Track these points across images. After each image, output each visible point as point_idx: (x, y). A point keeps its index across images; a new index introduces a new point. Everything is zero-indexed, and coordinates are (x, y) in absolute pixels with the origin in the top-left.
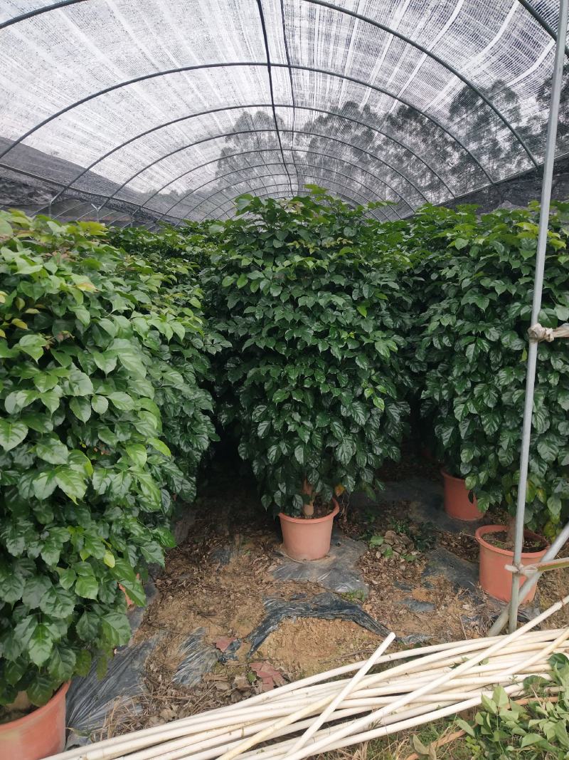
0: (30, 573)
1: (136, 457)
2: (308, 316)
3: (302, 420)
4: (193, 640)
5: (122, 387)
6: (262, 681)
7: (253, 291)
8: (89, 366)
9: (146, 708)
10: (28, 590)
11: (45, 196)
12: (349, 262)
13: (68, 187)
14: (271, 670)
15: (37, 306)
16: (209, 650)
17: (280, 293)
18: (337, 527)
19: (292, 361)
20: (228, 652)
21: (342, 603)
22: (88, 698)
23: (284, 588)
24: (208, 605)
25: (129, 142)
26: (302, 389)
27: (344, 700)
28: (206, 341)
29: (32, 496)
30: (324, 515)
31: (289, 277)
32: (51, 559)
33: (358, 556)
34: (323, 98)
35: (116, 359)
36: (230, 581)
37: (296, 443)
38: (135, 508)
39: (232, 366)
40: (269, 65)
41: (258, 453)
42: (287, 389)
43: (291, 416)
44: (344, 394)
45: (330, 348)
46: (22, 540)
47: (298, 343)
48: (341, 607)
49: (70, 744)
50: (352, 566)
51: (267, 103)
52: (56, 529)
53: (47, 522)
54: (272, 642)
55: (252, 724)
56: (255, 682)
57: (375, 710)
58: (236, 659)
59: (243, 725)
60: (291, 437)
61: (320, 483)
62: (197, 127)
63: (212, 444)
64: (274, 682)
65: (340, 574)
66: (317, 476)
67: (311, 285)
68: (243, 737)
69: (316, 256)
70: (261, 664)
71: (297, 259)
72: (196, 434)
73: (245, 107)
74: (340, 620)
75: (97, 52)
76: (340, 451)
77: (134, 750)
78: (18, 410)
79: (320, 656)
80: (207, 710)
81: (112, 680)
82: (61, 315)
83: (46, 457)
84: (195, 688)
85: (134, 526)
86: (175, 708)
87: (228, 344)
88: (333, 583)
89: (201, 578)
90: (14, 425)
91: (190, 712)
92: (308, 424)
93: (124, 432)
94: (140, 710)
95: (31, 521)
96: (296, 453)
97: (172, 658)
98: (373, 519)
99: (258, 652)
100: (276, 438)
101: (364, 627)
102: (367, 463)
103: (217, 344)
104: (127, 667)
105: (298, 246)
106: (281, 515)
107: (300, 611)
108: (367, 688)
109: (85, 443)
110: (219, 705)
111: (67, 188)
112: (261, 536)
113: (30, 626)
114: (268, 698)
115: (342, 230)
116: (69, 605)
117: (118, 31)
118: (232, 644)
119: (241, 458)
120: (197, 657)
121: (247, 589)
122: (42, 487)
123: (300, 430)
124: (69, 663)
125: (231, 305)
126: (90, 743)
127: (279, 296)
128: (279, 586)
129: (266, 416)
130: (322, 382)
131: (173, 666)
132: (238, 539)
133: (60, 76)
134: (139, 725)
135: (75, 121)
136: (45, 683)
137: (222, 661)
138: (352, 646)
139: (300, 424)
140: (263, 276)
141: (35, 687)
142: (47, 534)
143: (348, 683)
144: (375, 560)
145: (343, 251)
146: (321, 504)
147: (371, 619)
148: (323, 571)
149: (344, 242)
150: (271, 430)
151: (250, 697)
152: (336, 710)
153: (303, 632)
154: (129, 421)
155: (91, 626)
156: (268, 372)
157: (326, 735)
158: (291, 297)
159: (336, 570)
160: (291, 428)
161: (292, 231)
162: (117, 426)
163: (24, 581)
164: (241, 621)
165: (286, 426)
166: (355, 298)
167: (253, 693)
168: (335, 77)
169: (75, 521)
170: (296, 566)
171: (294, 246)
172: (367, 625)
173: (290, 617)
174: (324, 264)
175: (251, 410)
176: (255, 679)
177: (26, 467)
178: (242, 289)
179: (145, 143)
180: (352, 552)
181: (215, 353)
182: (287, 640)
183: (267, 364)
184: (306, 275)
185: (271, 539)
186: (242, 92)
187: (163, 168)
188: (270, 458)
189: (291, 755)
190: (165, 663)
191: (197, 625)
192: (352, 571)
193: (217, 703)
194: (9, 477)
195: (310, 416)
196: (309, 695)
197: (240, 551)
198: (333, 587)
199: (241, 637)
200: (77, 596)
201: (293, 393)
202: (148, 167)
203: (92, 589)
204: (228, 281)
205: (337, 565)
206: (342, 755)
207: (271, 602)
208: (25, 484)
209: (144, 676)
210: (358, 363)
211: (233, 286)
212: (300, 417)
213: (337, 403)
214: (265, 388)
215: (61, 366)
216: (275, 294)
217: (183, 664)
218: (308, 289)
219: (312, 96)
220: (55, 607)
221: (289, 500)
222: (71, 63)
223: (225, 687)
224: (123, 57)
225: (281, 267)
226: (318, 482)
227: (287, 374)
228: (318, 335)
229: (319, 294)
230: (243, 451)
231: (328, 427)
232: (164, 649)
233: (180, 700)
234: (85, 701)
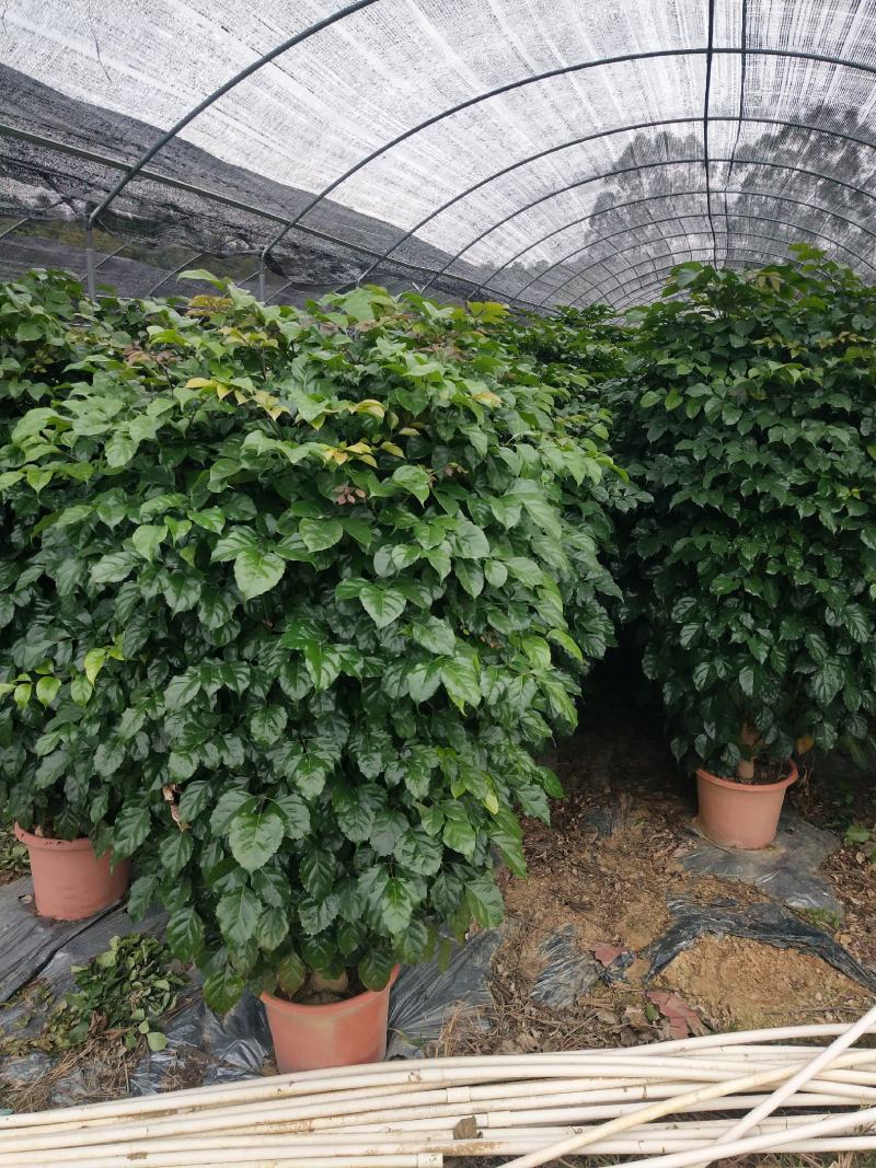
0: (380, 805)
1: (535, 655)
2: (782, 459)
3: (754, 626)
4: (559, 941)
5: (522, 550)
6: (669, 1021)
7: (690, 416)
8: (480, 517)
9: (495, 1026)
10: (377, 829)
11: (351, 272)
12: (860, 372)
13: (385, 258)
14: (682, 1007)
15: (414, 424)
16: (585, 960)
17: (738, 419)
18: (789, 805)
19: (746, 531)
20: (614, 969)
21: (798, 924)
22: (414, 994)
23: (700, 886)
24: (582, 893)
25: (475, 188)
26: (761, 576)
27: (812, 1079)
28: (612, 491)
29: (403, 695)
30: (772, 780)
31: (752, 394)
32: (418, 788)
33: (824, 855)
34: (796, 101)
35: (521, 507)
36: (613, 862)
37: (741, 661)
38: (516, 733)
39: (643, 531)
40: (710, 51)
41: (672, 672)
42: (735, 574)
43: (737, 618)
44: (835, 590)
45: (817, 513)
46: (378, 756)
47: (762, 502)
48: (799, 931)
49: (393, 1052)
50: (815, 869)
51: (696, 116)
52: (420, 747)
53: (408, 736)
54: (684, 965)
55: (658, 1083)
56: (658, 1021)
57: (867, 1107)
58: (626, 981)
59: (645, 1081)
60: (734, 652)
61: (773, 730)
62: (579, 161)
63: (609, 650)
64: (689, 1028)
65: (795, 879)
66: (770, 717)
67: (789, 409)
68: (644, 1100)
69: (803, 362)
70: (667, 996)
71: (774, 366)
72: (588, 632)
73: (659, 123)
74: (797, 952)
75: (448, 51)
76: (818, 681)
77: (485, 1080)
78: (391, 573)
79: (764, 1002)
80: (585, 1048)
81: (446, 976)
82: (448, 439)
83: (426, 642)
84: (565, 1011)
85: (523, 757)
86: (537, 1034)
87: (648, 498)
88: (782, 892)
89: (569, 851)
90: (388, 593)
91: (558, 1046)
92: (765, 633)
93: (520, 617)
94: (487, 1027)
95: (389, 733)
96: (741, 677)
97: (529, 961)
98: (850, 799)
99: (663, 978)
100: (707, 651)
101: (838, 969)
102: (861, 707)
103: (629, 499)
104: (465, 962)
105: (771, 346)
106: (701, 773)
107: (728, 925)
108: (851, 1068)
109: (467, 629)
110: (602, 1044)
111: (383, 259)
112: (659, 801)
113: (379, 878)
114: (683, 1050)
115: (848, 321)
116: (433, 858)
117: (483, 18)
118: (619, 957)
119: (646, 677)
120: (567, 967)
121: (641, 878)
122: (420, 685)
123: (752, 642)
124: (419, 940)
125: (653, 436)
126: (419, 1058)
127: (736, 425)
128: (692, 882)
129: (694, 615)
130: (798, 568)
131: (532, 974)
132: (624, 801)
133: (392, 92)
134: (486, 1047)
135: (404, 160)
136: (381, 961)
137: (605, 980)
138: (819, 996)
139: (753, 632)
140: (710, 393)
141: (369, 964)
142: (408, 753)
143: (820, 1054)
144: (855, 865)
145: (851, 353)
146: (767, 764)
147: (850, 960)
148: (764, 869)
149: (853, 339)
150: (702, 639)
151: (650, 1042)
152: (799, 1092)
153: (732, 960)
154: (527, 602)
155: (450, 893)
156: (708, 544)
157: (780, 1128)
158: (757, 427)
159: (787, 870)
160: (736, 637)
161: (762, 320)
162: (510, 607)
163: (372, 815)
164: (632, 925)
165: (728, 634)
166: (865, 433)
167: (655, 1038)
168: (823, 63)
169: (445, 739)
170: (720, 855)
171: (765, 346)
172: (845, 968)
173: (712, 932)
174: (817, 374)
175: (670, 605)
176: (658, 1017)
177: (395, 653)
178: (671, 412)
179: (498, 187)
180: (812, 849)
181: (626, 509)
182: (709, 967)
183: (704, 532)
184: (784, 392)
185: (679, 808)
186: (657, 100)
187: (518, 226)
188: (697, 681)
189: (723, 1144)
190: (520, 966)
191: (565, 921)
192: (815, 877)
193: (599, 1040)
194: (372, 665)
195: (769, 621)
196: (749, 1058)
197: (628, 819)
198: (782, 899)
199: (633, 949)
200: (445, 846)
201: (746, 582)
202: (497, 226)
203: (467, 841)
204: (650, 398)
205: (789, 863)
206: (806, 1164)
207: (680, 904)
208: (393, 679)
209: (489, 979)
210: (865, 539)
211: (659, 407)
212: (753, 621)
213: (821, 603)
214: (699, 570)
215: (446, 513)
216: (730, 422)
217: (546, 973)
218: (786, 414)
219: (775, 98)
220: (415, 858)
221: (717, 750)
222: (411, 71)
223: (611, 1019)
224: (484, 57)
225: (740, 379)
226: (770, 727)
227: (739, 550)
228: (797, 490)
229: (803, 424)
230: (648, 667)
231: (801, 642)
232: (516, 947)
233: (544, 1025)
234: (411, 998)
